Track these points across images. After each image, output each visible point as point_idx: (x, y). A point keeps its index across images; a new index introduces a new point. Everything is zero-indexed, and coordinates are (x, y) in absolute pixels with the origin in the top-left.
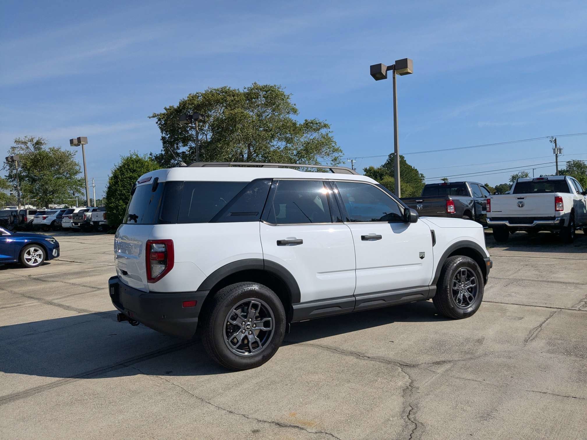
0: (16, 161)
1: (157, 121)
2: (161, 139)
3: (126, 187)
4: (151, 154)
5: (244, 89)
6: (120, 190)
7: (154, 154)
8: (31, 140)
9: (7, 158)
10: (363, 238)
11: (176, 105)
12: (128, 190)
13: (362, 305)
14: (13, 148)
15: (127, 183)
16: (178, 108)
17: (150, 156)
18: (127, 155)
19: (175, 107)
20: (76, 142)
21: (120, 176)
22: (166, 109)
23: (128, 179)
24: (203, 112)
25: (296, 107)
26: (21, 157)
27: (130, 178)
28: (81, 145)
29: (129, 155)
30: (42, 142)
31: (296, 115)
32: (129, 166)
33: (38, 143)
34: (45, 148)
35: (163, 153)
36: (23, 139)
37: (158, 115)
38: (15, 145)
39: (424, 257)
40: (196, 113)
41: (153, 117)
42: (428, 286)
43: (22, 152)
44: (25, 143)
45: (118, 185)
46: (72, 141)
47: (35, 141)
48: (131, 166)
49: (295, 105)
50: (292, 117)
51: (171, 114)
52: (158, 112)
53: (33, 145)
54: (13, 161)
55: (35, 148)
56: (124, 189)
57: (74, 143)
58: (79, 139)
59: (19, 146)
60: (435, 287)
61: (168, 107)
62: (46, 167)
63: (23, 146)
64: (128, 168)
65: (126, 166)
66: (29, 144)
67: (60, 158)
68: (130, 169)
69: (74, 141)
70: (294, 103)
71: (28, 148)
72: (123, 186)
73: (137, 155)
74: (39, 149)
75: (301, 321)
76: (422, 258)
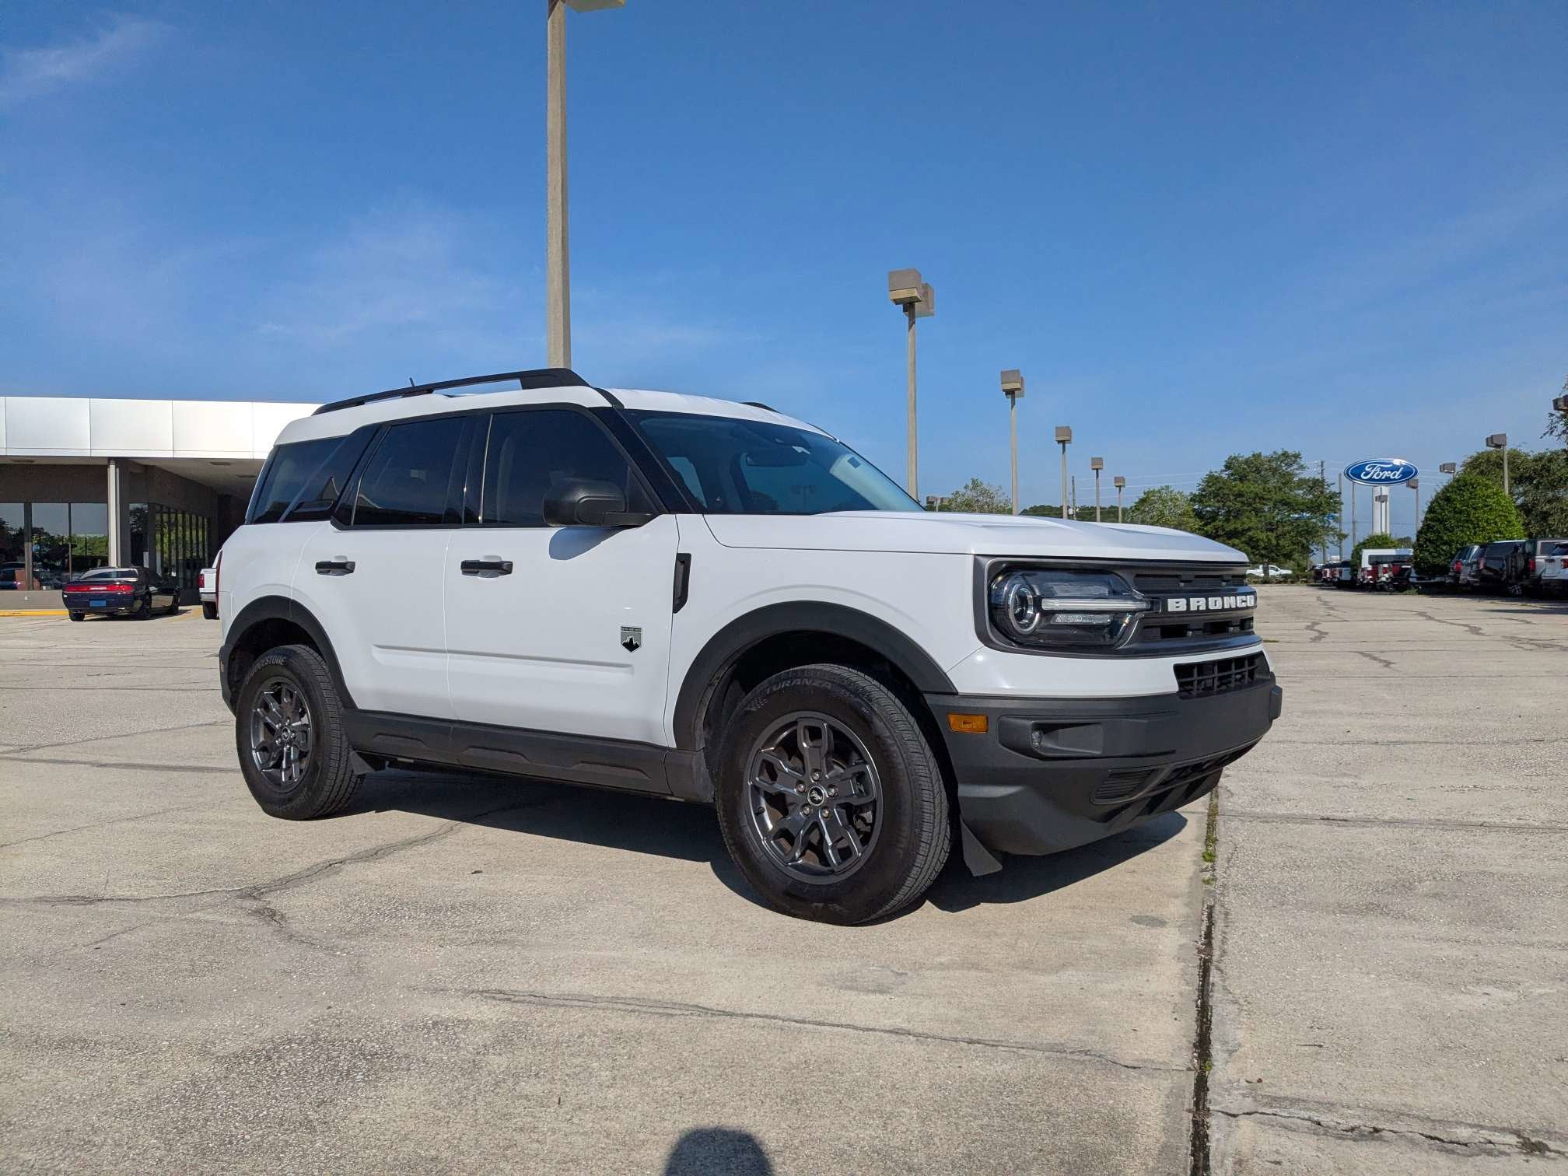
10: (467, 567)
39: (637, 646)
42: (667, 750)
75: (400, 759)
76: (631, 646)
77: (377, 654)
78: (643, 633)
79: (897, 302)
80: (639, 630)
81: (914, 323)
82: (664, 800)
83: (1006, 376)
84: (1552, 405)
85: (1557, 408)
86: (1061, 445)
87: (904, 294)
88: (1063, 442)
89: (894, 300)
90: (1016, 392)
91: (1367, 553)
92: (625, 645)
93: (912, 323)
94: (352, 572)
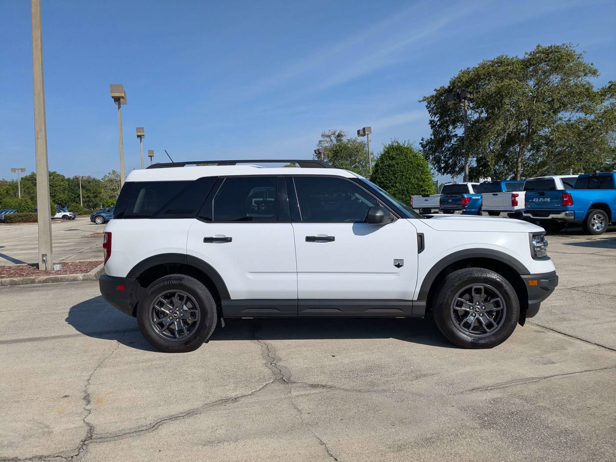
0: (321, 153)
1: (427, 105)
2: (430, 123)
3: (385, 175)
4: (422, 140)
5: (526, 54)
6: (379, 178)
7: (425, 139)
8: (334, 134)
9: (315, 151)
10: (309, 239)
11: (447, 85)
12: (387, 177)
13: (308, 311)
14: (320, 141)
15: (386, 171)
16: (449, 87)
17: (422, 142)
18: (388, 143)
19: (446, 87)
20: (361, 132)
21: (380, 164)
22: (436, 90)
23: (387, 167)
24: (471, 89)
25: (595, 67)
26: (326, 149)
27: (388, 166)
28: (366, 135)
29: (390, 143)
30: (343, 134)
31: (596, 77)
32: (389, 153)
33: (339, 136)
34: (345, 140)
35: (433, 137)
36: (327, 133)
37: (428, 98)
38: (321, 139)
39: (402, 266)
40: (464, 90)
41: (423, 100)
42: (413, 301)
43: (327, 145)
44: (329, 136)
45: (378, 173)
46: (358, 132)
47: (337, 134)
48: (391, 154)
49: (592, 64)
50: (590, 79)
51: (441, 95)
52: (428, 95)
53: (336, 137)
54: (320, 153)
55: (337, 140)
56: (383, 177)
57: (361, 134)
58: (364, 129)
59: (325, 139)
60: (424, 303)
61: (438, 88)
62: (345, 157)
63: (328, 139)
64: (388, 156)
65: (387, 154)
66: (333, 138)
67: (356, 148)
68: (389, 157)
69: (360, 132)
70: (591, 62)
71: (331, 140)
72: (382, 174)
73: (397, 142)
74: (341, 140)
75: (243, 318)
76: (398, 266)
77: (250, 276)
78: (404, 261)
79: (113, 97)
80: (403, 260)
81: (120, 107)
82: (395, 318)
83: (138, 129)
84: (314, 151)
85: (315, 153)
86: (150, 157)
87: (117, 95)
88: (151, 156)
89: (112, 97)
90: (142, 136)
91: (254, 200)
92: (396, 266)
93: (119, 108)
94: (231, 241)
